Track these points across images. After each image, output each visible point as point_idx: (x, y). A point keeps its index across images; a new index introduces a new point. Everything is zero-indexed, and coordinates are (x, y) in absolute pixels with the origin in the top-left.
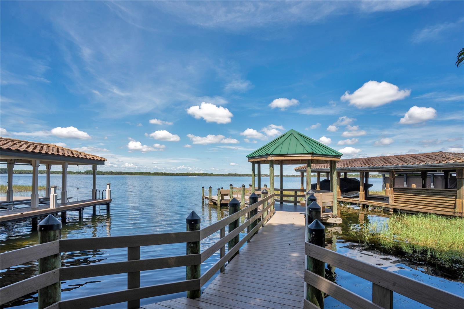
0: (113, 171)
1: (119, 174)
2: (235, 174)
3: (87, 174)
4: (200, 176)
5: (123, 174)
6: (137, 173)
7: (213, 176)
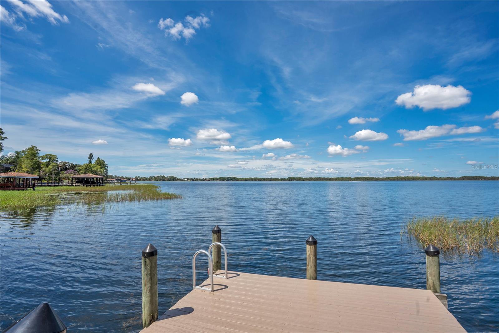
0: (313, 177)
1: (318, 179)
2: (476, 176)
3: (289, 180)
4: (415, 180)
5: (322, 180)
6: (336, 178)
7: (436, 179)
